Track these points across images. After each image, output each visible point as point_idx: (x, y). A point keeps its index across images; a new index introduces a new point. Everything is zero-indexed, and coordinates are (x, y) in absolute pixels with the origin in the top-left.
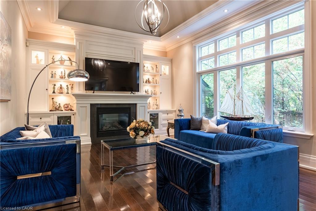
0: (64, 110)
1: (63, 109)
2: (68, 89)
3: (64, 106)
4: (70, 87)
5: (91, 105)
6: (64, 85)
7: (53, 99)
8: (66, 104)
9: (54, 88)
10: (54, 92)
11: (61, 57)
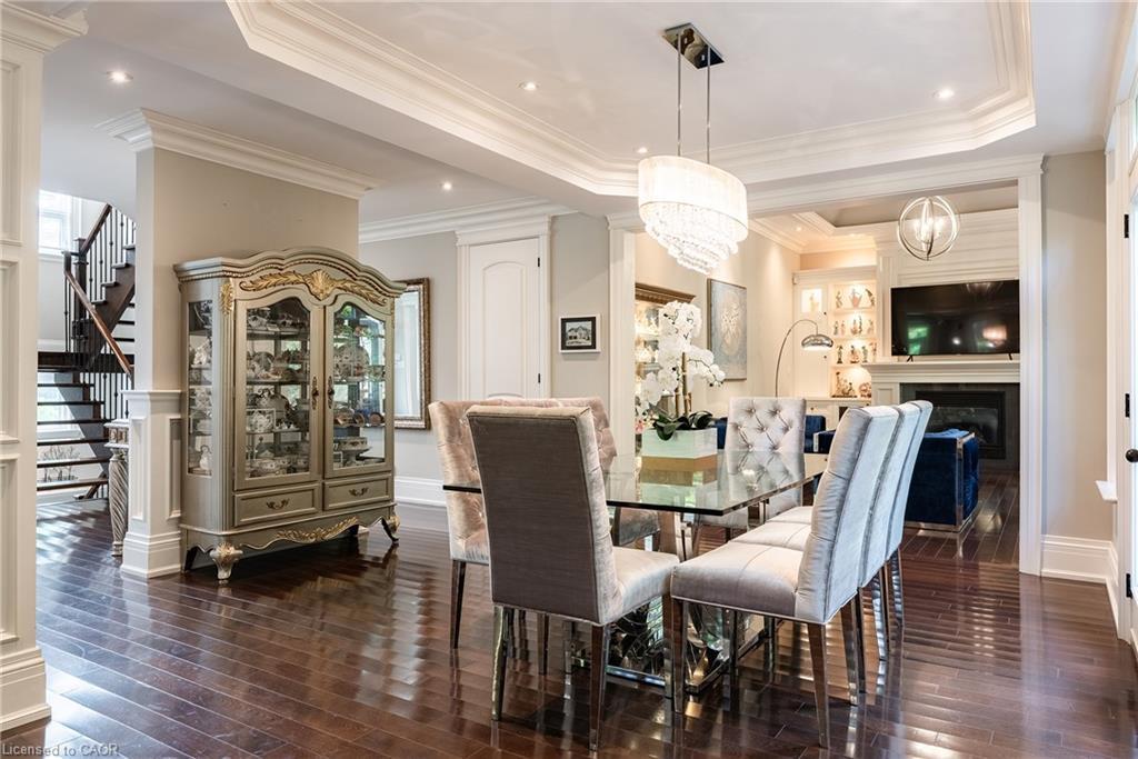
0: (859, 396)
1: (858, 393)
2: (865, 352)
3: (861, 387)
4: (869, 349)
5: (901, 384)
6: (858, 347)
7: (838, 374)
8: (865, 385)
9: (840, 353)
10: (840, 362)
11: (854, 293)
